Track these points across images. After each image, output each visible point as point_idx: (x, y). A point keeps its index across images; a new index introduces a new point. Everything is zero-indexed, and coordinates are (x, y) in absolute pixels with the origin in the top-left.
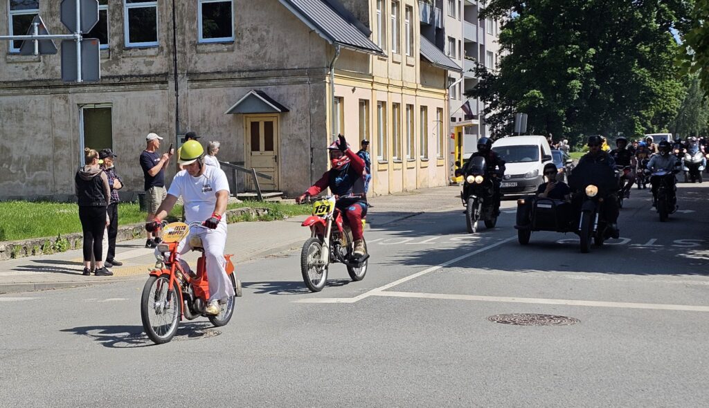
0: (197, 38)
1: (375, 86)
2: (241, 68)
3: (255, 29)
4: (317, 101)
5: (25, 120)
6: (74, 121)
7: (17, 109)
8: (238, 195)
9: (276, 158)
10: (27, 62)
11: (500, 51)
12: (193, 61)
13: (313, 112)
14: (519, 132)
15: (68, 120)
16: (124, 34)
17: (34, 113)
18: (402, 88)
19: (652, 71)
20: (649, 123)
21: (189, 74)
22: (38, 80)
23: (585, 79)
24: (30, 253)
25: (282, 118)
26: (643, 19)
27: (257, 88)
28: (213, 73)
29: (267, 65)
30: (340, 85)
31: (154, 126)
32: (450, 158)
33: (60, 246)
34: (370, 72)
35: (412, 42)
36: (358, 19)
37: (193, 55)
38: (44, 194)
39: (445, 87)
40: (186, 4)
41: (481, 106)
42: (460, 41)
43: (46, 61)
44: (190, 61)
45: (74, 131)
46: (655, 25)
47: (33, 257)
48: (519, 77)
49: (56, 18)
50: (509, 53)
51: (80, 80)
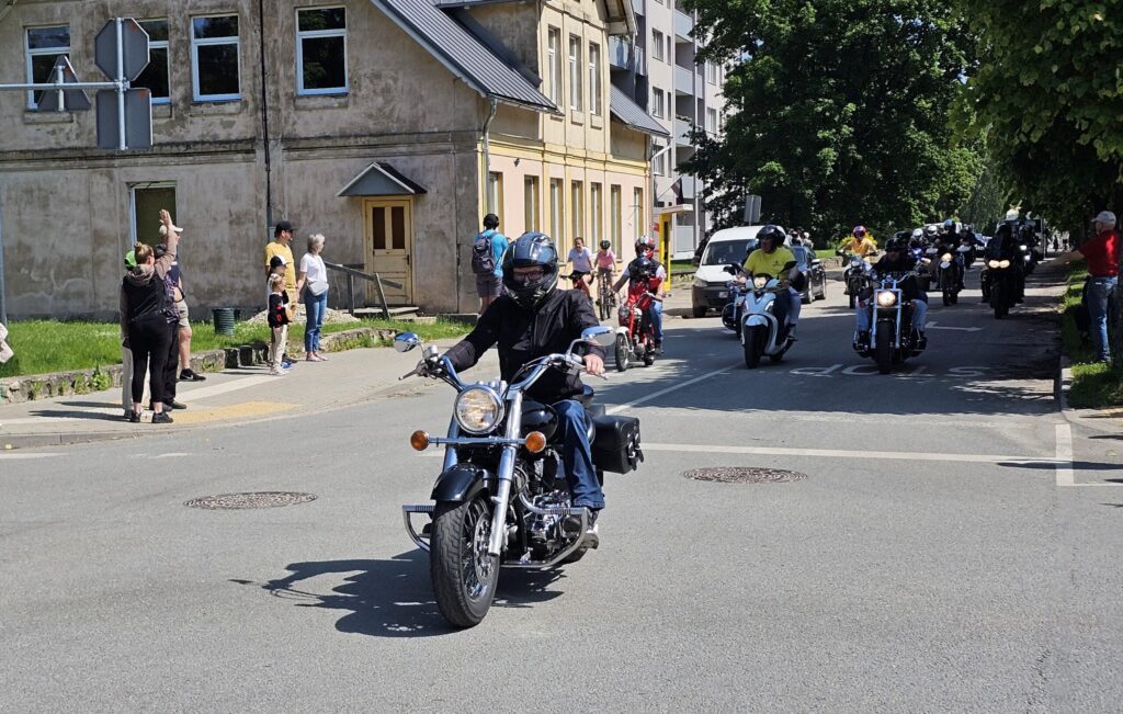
0: (296, 89)
1: (547, 157)
2: (357, 131)
3: (378, 76)
5: (52, 205)
6: (122, 207)
7: (39, 189)
8: (356, 311)
9: (408, 259)
10: (54, 123)
11: (725, 108)
12: (291, 121)
13: (460, 194)
14: (750, 220)
15: (112, 206)
16: (191, 82)
17: (64, 194)
18: (585, 159)
19: (933, 135)
20: (932, 210)
21: (285, 140)
22: (69, 149)
23: (842, 147)
24: (55, 391)
25: (416, 203)
26: (922, 61)
27: (382, 160)
28: (320, 138)
29: (394, 127)
30: (497, 155)
31: (236, 214)
33: (99, 383)
34: (540, 137)
35: (598, 95)
36: (524, 61)
37: (289, 113)
38: (80, 312)
39: (648, 158)
40: (280, 41)
41: (700, 186)
42: (669, 94)
43: (81, 121)
44: (286, 122)
45: (121, 221)
46: (938, 70)
47: (60, 399)
48: (751, 144)
49: (93, 59)
50: (738, 111)
51: (123, 146)
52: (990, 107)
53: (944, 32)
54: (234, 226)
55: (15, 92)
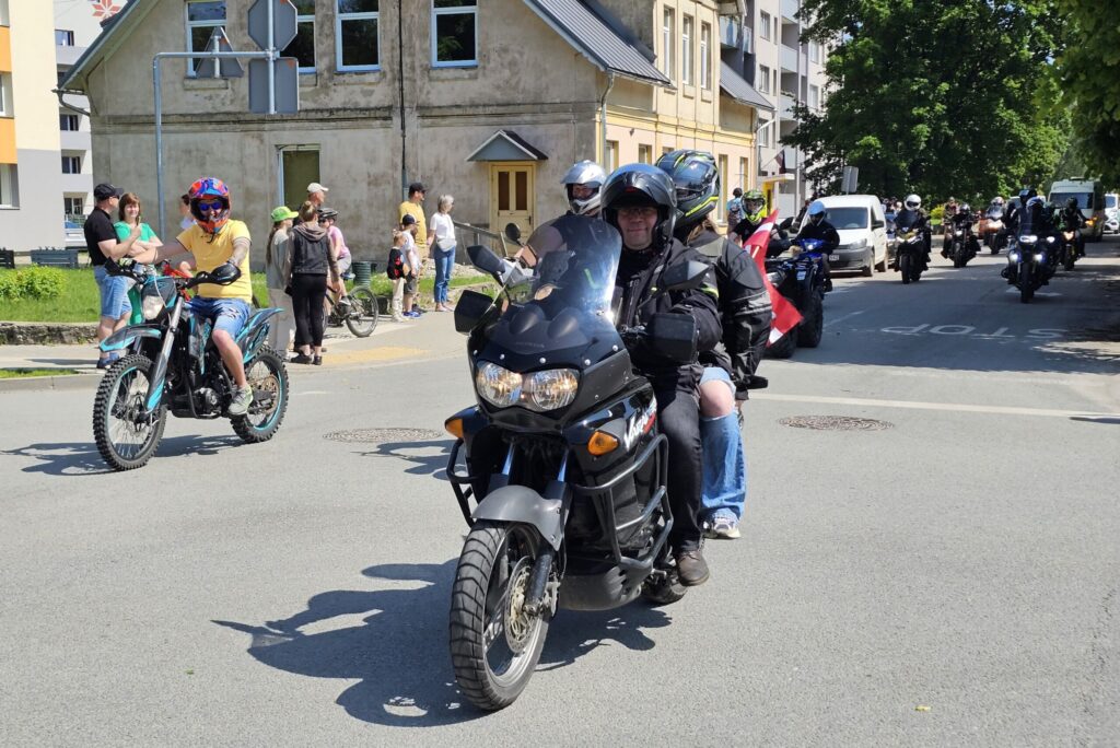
0: (429, 58)
1: (660, 127)
2: (487, 102)
3: (505, 50)
4: (584, 146)
7: (197, 150)
9: (530, 219)
10: (212, 89)
11: (827, 85)
12: (425, 92)
14: (848, 190)
15: (263, 165)
16: (335, 53)
17: (220, 155)
18: (695, 130)
19: (1021, 113)
20: (1018, 184)
21: (419, 108)
22: (224, 113)
23: (935, 123)
25: (538, 167)
26: (1012, 45)
27: (508, 128)
28: (450, 107)
29: (520, 98)
30: (614, 125)
31: (374, 176)
34: (654, 109)
35: (709, 71)
36: (640, 39)
37: (424, 83)
39: (752, 130)
40: (417, 16)
42: (775, 72)
43: (235, 88)
44: (421, 91)
45: (270, 180)
46: (1027, 53)
48: (850, 119)
49: (246, 31)
50: (839, 88)
51: (272, 111)
52: (1075, 86)
53: (1034, 17)
54: (372, 187)
55: (176, 60)
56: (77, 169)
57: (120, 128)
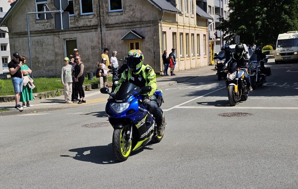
0: (108, 10)
1: (179, 27)
2: (126, 22)
3: (131, 6)
4: (156, 34)
5: (44, 46)
7: (40, 42)
10: (44, 23)
11: (229, 11)
12: (107, 19)
13: (154, 38)
15: (60, 45)
16: (80, 10)
18: (189, 27)
19: (289, 16)
21: (106, 25)
22: (48, 30)
23: (263, 21)
24: (47, 97)
25: (142, 41)
27: (132, 29)
28: (115, 24)
29: (136, 20)
30: (165, 27)
31: (93, 46)
32: (209, 54)
33: (58, 94)
34: (177, 21)
35: (193, 8)
37: (107, 17)
38: (52, 75)
39: (207, 26)
41: (222, 33)
42: (213, 7)
43: (51, 22)
44: (106, 20)
45: (62, 49)
47: (48, 99)
48: (237, 21)
49: (53, 4)
50: (233, 11)
51: (62, 29)
54: (93, 50)
55: (33, 15)
56: (5, 49)
57: (17, 36)
